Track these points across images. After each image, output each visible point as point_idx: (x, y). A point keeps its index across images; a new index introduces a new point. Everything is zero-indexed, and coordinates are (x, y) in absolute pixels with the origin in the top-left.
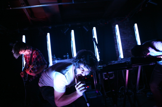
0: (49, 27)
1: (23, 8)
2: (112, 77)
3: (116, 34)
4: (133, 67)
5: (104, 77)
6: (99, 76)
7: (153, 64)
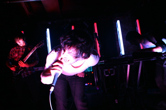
0: (48, 23)
1: (21, 2)
2: (113, 74)
3: (117, 30)
4: (134, 62)
5: (105, 74)
6: (100, 73)
7: (154, 59)
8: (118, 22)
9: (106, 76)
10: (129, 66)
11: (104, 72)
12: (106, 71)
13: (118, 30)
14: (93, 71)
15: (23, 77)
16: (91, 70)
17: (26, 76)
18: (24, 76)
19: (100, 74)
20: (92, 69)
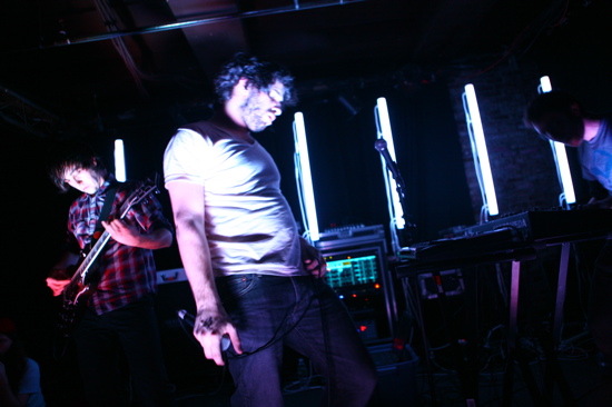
2: (454, 289)
3: (465, 123)
4: (536, 248)
5: (424, 291)
6: (405, 286)
8: (470, 90)
9: (430, 297)
10: (516, 266)
11: (423, 281)
12: (427, 280)
13: (468, 121)
14: (378, 280)
15: (100, 313)
16: (372, 278)
17: (110, 309)
18: (104, 308)
19: (406, 293)
20: (374, 273)
